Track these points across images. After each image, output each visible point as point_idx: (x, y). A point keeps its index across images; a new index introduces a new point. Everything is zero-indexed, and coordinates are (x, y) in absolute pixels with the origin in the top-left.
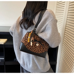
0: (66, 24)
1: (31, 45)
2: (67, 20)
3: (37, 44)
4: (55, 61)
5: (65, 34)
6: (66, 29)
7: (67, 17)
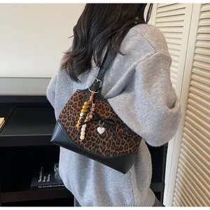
0: (193, 67)
1: (82, 137)
2: (195, 54)
3: (99, 129)
4: (161, 181)
5: (189, 97)
6: (192, 82)
7: (196, 47)
